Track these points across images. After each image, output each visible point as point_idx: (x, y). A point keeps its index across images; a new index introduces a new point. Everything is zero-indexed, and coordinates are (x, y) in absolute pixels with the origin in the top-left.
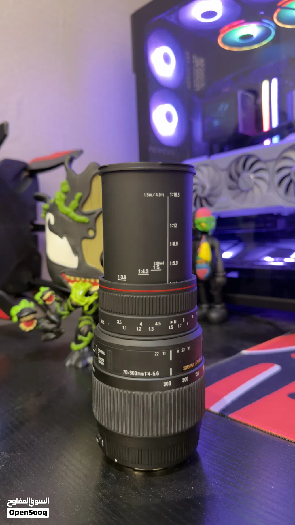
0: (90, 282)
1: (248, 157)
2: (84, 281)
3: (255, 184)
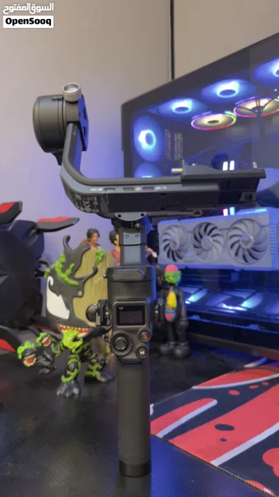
0: (77, 330)
1: (208, 224)
2: (74, 329)
3: (213, 245)
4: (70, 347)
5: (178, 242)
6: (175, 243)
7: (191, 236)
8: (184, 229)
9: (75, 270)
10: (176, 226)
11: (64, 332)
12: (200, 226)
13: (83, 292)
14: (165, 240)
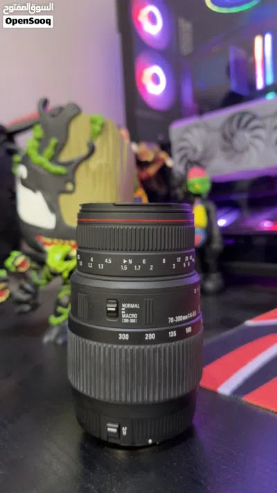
4: (60, 269)
5: (200, 148)
6: (195, 151)
7: (217, 136)
8: (208, 128)
9: (59, 149)
10: (197, 126)
11: (48, 249)
12: (231, 119)
13: (74, 184)
14: (181, 149)
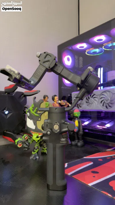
0: (38, 133)
3: (94, 101)
4: (35, 140)
7: (85, 98)
9: (38, 110)
11: (33, 134)
13: (41, 119)
